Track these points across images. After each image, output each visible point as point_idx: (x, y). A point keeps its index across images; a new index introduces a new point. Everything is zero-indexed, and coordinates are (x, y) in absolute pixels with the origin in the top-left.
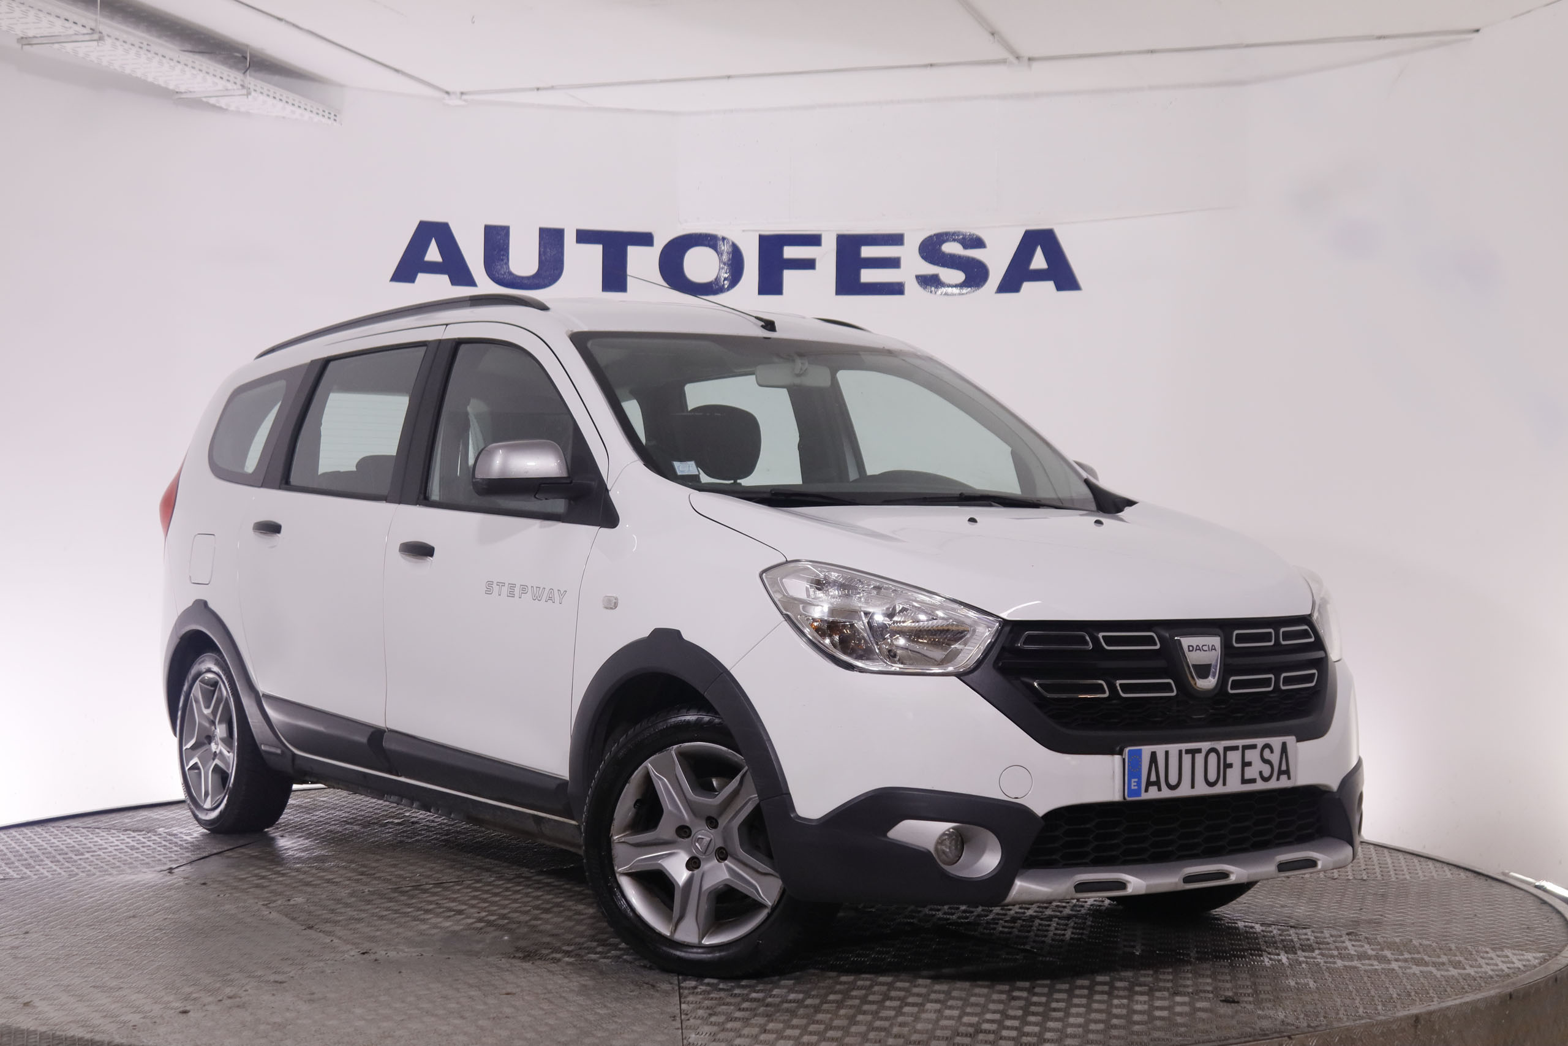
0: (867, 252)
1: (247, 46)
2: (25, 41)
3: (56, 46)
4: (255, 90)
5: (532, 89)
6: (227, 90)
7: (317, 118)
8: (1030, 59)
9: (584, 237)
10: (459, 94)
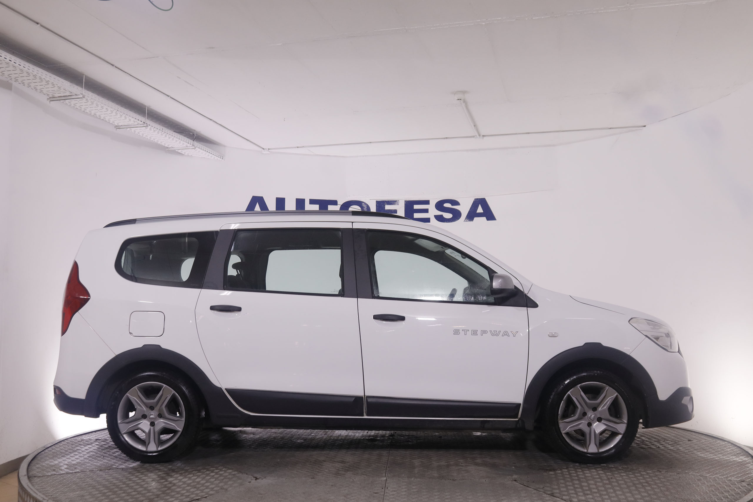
0: (416, 207)
1: (195, 130)
2: (118, 127)
3: (129, 129)
4: (197, 147)
5: (295, 147)
6: (187, 147)
7: (216, 158)
8: (483, 136)
9: (312, 202)
10: (268, 150)
